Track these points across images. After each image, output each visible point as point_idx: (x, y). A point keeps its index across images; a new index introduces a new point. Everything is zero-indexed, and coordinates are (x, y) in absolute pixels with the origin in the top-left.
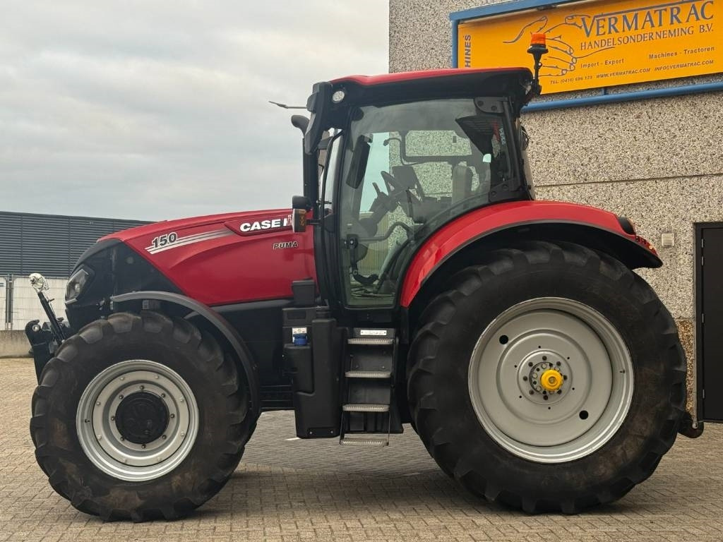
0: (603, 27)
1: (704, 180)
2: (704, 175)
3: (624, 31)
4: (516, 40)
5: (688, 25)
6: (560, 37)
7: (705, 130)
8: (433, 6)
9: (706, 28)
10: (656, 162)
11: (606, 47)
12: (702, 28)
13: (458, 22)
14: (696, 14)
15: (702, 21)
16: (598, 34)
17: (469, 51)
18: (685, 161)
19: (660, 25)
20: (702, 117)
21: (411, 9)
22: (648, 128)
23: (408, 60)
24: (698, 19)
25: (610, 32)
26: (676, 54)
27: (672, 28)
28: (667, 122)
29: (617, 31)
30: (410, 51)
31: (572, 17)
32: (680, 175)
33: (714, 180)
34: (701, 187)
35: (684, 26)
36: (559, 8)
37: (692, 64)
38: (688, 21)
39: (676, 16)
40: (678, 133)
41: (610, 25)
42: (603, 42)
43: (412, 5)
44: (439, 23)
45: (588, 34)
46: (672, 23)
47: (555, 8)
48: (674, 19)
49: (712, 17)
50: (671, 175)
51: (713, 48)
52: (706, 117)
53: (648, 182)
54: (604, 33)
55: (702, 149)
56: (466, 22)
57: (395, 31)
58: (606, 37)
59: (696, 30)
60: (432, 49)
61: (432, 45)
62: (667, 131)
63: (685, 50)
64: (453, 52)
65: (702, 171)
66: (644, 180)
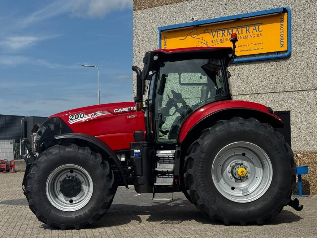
0: (219, 34)
1: (260, 95)
2: (260, 93)
3: (228, 36)
4: (185, 39)
5: (253, 34)
6: (202, 38)
7: (260, 76)
8: (151, 24)
9: (260, 35)
10: (241, 88)
11: (221, 42)
12: (258, 35)
13: (162, 31)
14: (256, 29)
15: (258, 33)
16: (217, 37)
17: (166, 43)
18: (252, 88)
19: (242, 33)
20: (259, 70)
21: (142, 25)
22: (238, 74)
23: (141, 46)
24: (256, 31)
25: (222, 36)
26: (248, 45)
27: (247, 35)
28: (245, 72)
29: (225, 36)
30: (142, 43)
31: (207, 30)
32: (250, 93)
33: (264, 95)
34: (259, 98)
35: (251, 34)
36: (202, 26)
37: (254, 49)
38: (253, 32)
39: (248, 30)
40: (249, 77)
41: (222, 33)
42: (220, 40)
43: (142, 24)
44: (153, 31)
45: (214, 37)
46: (246, 33)
47: (200, 26)
48: (247, 31)
49: (262, 31)
50: (247, 93)
51: (262, 43)
52: (260, 70)
53: (238, 96)
54: (220, 37)
55: (259, 83)
56: (165, 31)
57: (135, 35)
58: (221, 38)
59: (256, 36)
60: (151, 42)
61: (151, 41)
62: (245, 76)
63: (252, 44)
64: (159, 43)
65: (259, 92)
66: (236, 95)
